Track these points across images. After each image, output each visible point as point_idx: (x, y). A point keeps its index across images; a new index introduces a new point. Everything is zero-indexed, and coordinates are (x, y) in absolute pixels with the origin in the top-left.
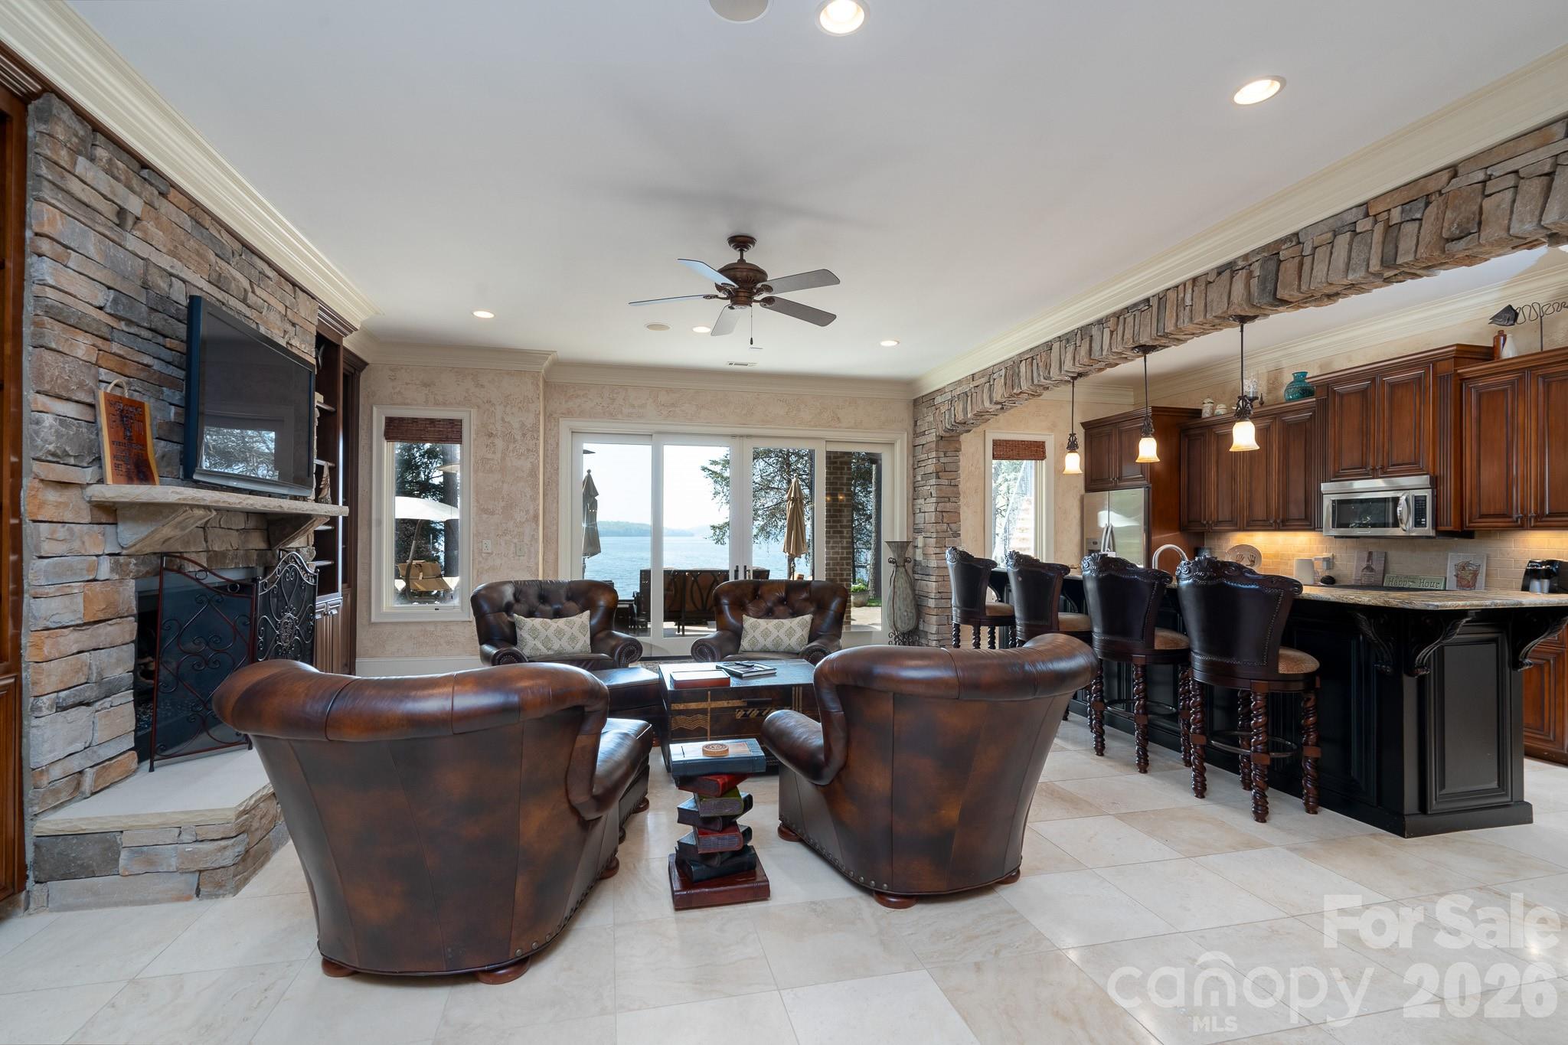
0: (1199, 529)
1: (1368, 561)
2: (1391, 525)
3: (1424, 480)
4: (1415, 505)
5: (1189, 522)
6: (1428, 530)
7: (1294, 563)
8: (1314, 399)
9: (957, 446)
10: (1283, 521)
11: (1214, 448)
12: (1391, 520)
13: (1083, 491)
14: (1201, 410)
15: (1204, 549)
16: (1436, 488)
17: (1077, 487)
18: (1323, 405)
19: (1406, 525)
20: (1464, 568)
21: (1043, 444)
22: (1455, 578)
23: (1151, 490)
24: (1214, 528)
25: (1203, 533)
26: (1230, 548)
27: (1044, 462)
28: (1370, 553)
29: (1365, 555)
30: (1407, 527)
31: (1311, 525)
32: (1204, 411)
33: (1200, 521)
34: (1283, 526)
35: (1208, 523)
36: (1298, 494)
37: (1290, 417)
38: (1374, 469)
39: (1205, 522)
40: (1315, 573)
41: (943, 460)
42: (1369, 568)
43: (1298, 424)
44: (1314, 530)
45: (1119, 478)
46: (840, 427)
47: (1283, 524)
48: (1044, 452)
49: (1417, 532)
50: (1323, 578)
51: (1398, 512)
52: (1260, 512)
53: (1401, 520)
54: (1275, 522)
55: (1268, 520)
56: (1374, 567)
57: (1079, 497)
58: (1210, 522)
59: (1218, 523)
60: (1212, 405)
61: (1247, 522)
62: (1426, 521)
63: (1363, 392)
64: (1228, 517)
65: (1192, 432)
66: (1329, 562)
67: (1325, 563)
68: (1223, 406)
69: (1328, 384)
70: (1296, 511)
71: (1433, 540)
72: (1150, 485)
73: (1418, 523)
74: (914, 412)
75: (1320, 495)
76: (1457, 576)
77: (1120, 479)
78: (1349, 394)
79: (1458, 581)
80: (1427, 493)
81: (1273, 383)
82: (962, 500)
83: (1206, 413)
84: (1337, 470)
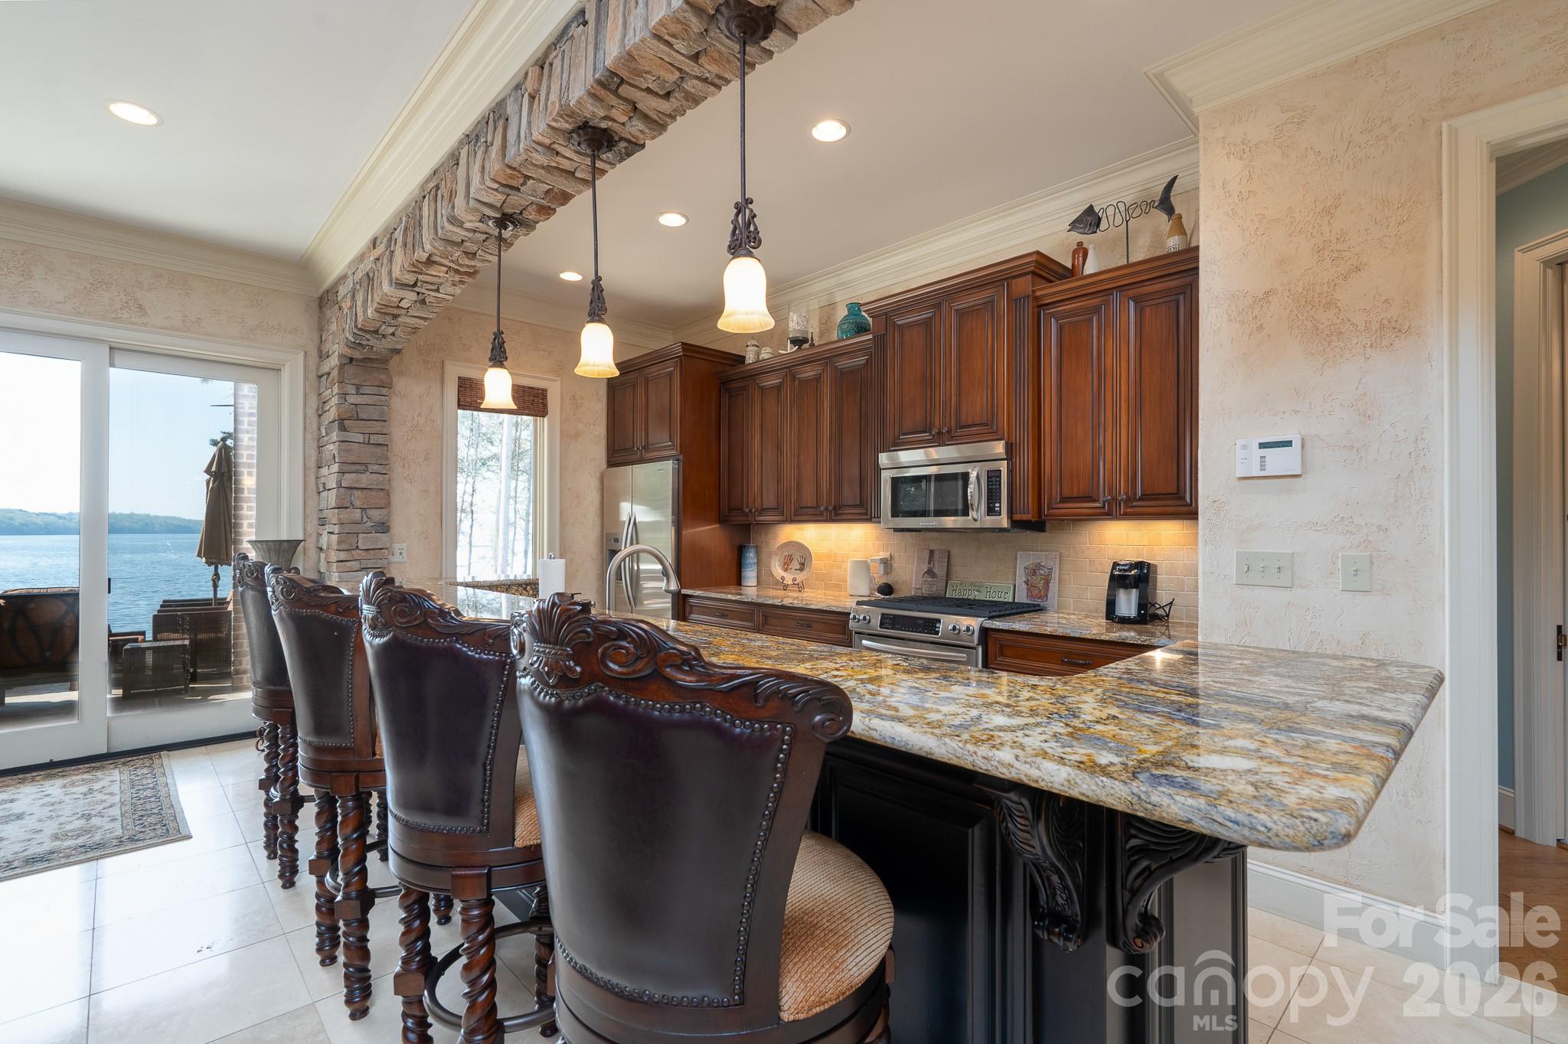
0: (740, 520)
1: (929, 563)
2: (960, 512)
3: (999, 448)
4: (988, 485)
5: (730, 509)
6: (1004, 521)
7: (849, 566)
8: (871, 337)
9: (383, 377)
10: (835, 509)
11: (757, 406)
12: (960, 507)
13: (604, 465)
14: (744, 357)
15: (748, 547)
16: (1011, 460)
17: (595, 459)
18: (880, 341)
19: (977, 511)
20: (1035, 572)
21: (544, 391)
22: (1024, 586)
23: (681, 463)
24: (758, 518)
25: (749, 525)
26: (778, 545)
27: (546, 419)
28: (932, 552)
29: (927, 554)
30: (979, 517)
31: (866, 514)
32: (747, 357)
33: (742, 509)
34: (836, 515)
35: (750, 511)
36: (852, 470)
37: (844, 363)
38: (940, 433)
39: (747, 511)
40: (871, 579)
41: (352, 399)
42: (930, 572)
43: (853, 371)
44: (869, 520)
45: (644, 448)
46: (145, 325)
47: (834, 512)
48: (545, 405)
49: (989, 521)
50: (880, 586)
51: (969, 494)
52: (809, 499)
53: (972, 505)
54: (826, 509)
55: (818, 507)
56: (935, 571)
57: (598, 475)
58: (753, 511)
59: (763, 511)
60: (756, 348)
61: (796, 511)
62: (1000, 507)
63: (927, 323)
64: (773, 504)
65: (734, 385)
66: (887, 563)
67: (882, 565)
68: (769, 350)
69: (886, 313)
70: (850, 494)
71: (1007, 534)
72: (681, 457)
73: (991, 511)
74: (319, 317)
75: (878, 470)
76: (1026, 583)
77: (646, 448)
78: (911, 325)
79: (1028, 589)
80: (1003, 466)
81: (826, 323)
82: (398, 471)
83: (750, 358)
84: (897, 434)
